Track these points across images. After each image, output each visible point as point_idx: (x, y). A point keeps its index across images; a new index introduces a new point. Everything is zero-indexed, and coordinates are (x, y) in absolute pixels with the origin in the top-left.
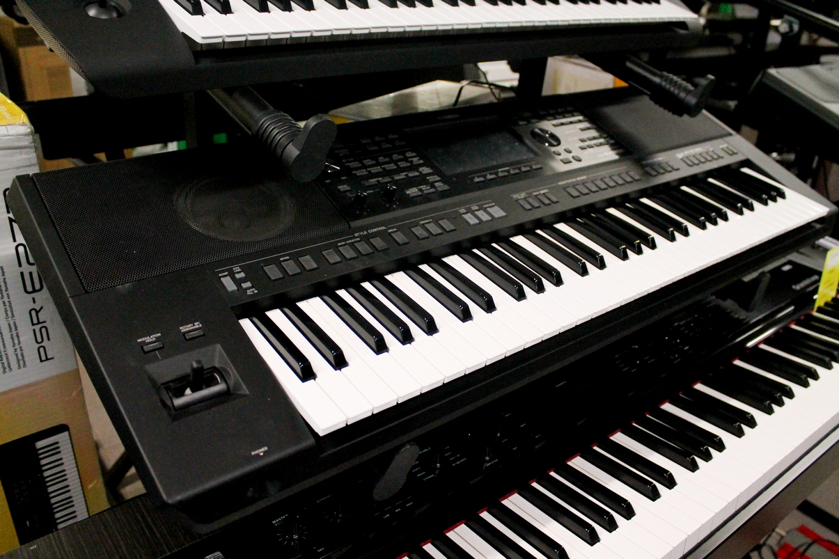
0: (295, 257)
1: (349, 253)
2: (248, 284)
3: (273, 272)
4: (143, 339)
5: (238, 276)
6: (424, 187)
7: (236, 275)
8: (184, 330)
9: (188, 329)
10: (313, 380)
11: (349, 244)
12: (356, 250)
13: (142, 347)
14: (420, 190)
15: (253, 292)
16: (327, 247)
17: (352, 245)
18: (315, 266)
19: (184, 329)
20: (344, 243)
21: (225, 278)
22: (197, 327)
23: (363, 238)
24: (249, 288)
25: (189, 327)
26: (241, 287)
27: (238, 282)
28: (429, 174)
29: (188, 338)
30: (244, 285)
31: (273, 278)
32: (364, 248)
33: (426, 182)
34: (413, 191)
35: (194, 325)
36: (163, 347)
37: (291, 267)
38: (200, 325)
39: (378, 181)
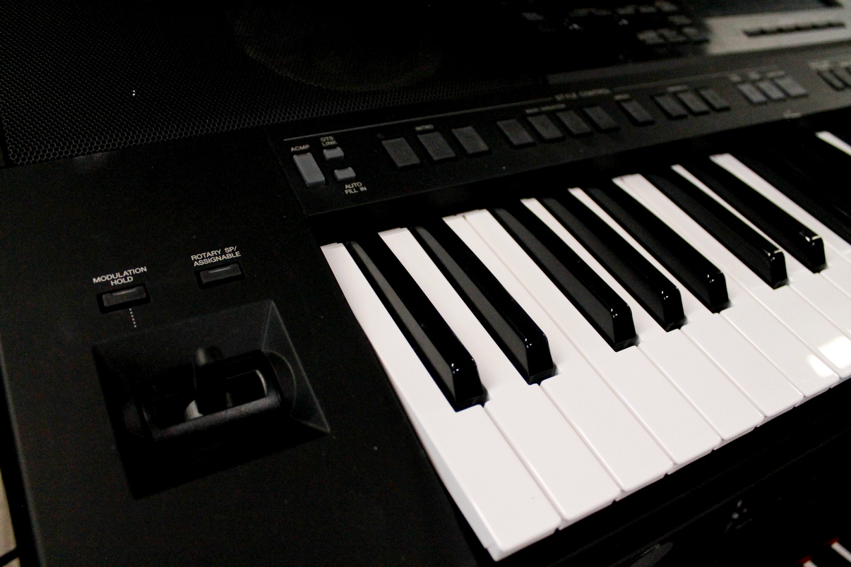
0: (445, 128)
1: (549, 131)
2: (349, 173)
3: (400, 153)
4: (107, 278)
5: (328, 154)
6: (666, 32)
7: (325, 151)
8: (202, 263)
9: (210, 261)
10: (479, 406)
11: (548, 113)
12: (561, 125)
13: (99, 297)
14: (662, 36)
15: (357, 188)
16: (506, 115)
17: (553, 116)
18: (483, 147)
19: (199, 260)
20: (536, 110)
21: (303, 157)
22: (230, 256)
23: (570, 106)
24: (349, 181)
25: (212, 257)
26: (334, 177)
27: (327, 167)
28: (673, 13)
29: (205, 281)
30: (341, 174)
31: (400, 165)
32: (573, 122)
33: (671, 26)
34: (649, 36)
35: (223, 253)
36: (146, 300)
37: (437, 147)
38: (237, 254)
39: (590, 13)
